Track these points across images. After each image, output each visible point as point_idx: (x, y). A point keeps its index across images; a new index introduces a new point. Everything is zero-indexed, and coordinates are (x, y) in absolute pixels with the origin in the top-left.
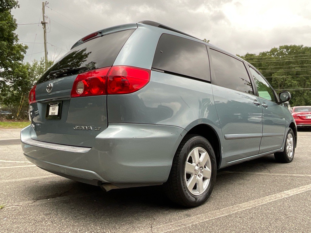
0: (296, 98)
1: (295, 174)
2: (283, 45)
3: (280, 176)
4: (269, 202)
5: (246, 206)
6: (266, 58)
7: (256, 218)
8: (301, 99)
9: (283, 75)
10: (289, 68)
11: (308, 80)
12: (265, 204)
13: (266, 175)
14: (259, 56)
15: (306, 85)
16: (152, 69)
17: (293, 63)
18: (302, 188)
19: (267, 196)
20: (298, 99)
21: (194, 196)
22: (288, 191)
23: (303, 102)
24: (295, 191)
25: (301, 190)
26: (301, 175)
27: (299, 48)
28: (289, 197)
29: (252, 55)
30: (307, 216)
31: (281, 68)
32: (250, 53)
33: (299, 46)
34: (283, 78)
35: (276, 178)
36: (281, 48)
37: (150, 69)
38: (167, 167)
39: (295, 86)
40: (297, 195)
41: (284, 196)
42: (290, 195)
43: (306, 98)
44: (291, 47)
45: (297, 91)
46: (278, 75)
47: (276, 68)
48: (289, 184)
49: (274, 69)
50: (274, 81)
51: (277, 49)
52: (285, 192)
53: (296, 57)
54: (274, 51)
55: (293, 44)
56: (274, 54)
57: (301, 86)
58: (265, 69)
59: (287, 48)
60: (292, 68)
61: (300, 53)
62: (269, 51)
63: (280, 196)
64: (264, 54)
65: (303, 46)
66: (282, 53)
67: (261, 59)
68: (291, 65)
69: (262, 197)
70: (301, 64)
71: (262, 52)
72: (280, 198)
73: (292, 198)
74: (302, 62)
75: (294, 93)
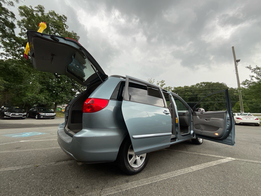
0: (210, 106)
1: (201, 153)
2: (202, 82)
3: (192, 154)
4: (179, 174)
5: (164, 176)
6: (194, 88)
7: (167, 188)
8: (213, 107)
9: (203, 95)
10: (206, 92)
11: (216, 98)
12: (176, 177)
13: (184, 153)
14: (190, 87)
15: (215, 100)
16: (111, 99)
17: (208, 90)
18: (203, 165)
19: (180, 169)
20: (211, 107)
21: (132, 168)
22: (193, 167)
23: (214, 109)
24: (198, 167)
25: (201, 166)
26: (205, 155)
27: (210, 83)
28: (192, 172)
29: (187, 86)
30: (200, 190)
31: (202, 92)
32: (186, 86)
33: (210, 82)
34: (203, 97)
35: (189, 156)
36: (201, 83)
37: (109, 99)
38: (116, 152)
39: (209, 101)
40: (198, 170)
41: (190, 170)
42: (194, 170)
43: (216, 106)
44: (206, 83)
45: (211, 103)
46: (200, 96)
47: (199, 92)
48: (195, 161)
49: (198, 93)
50: (199, 98)
51: (199, 83)
52: (191, 167)
53: (209, 87)
54: (198, 84)
55: (207, 82)
56: (198, 86)
57: (212, 101)
58: (194, 93)
59: (204, 83)
60: (207, 92)
61: (211, 85)
62: (195, 85)
63: (187, 170)
64: (193, 86)
65: (212, 82)
66: (202, 86)
67: (192, 88)
68: (207, 91)
69: (176, 170)
70: (211, 90)
71: (192, 85)
72: (187, 172)
73: (194, 173)
74: (212, 90)
75: (209, 104)
